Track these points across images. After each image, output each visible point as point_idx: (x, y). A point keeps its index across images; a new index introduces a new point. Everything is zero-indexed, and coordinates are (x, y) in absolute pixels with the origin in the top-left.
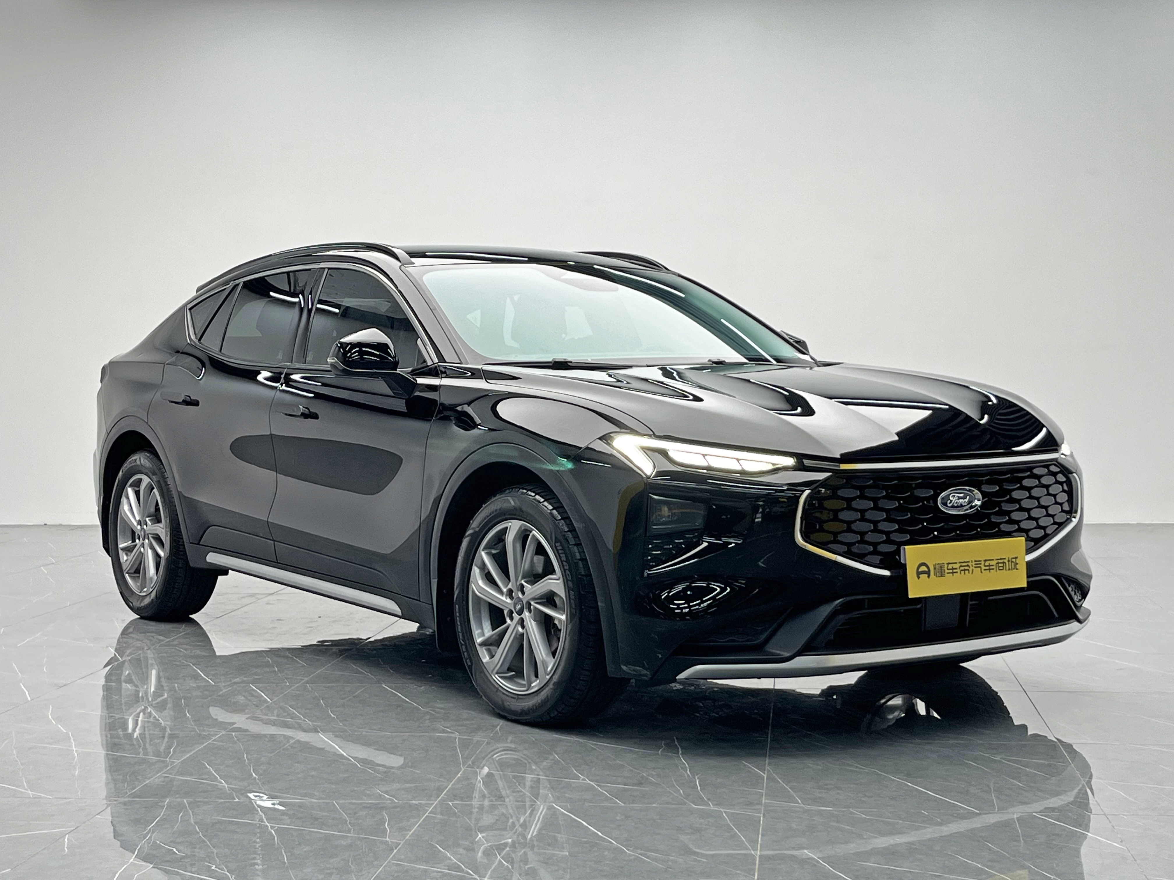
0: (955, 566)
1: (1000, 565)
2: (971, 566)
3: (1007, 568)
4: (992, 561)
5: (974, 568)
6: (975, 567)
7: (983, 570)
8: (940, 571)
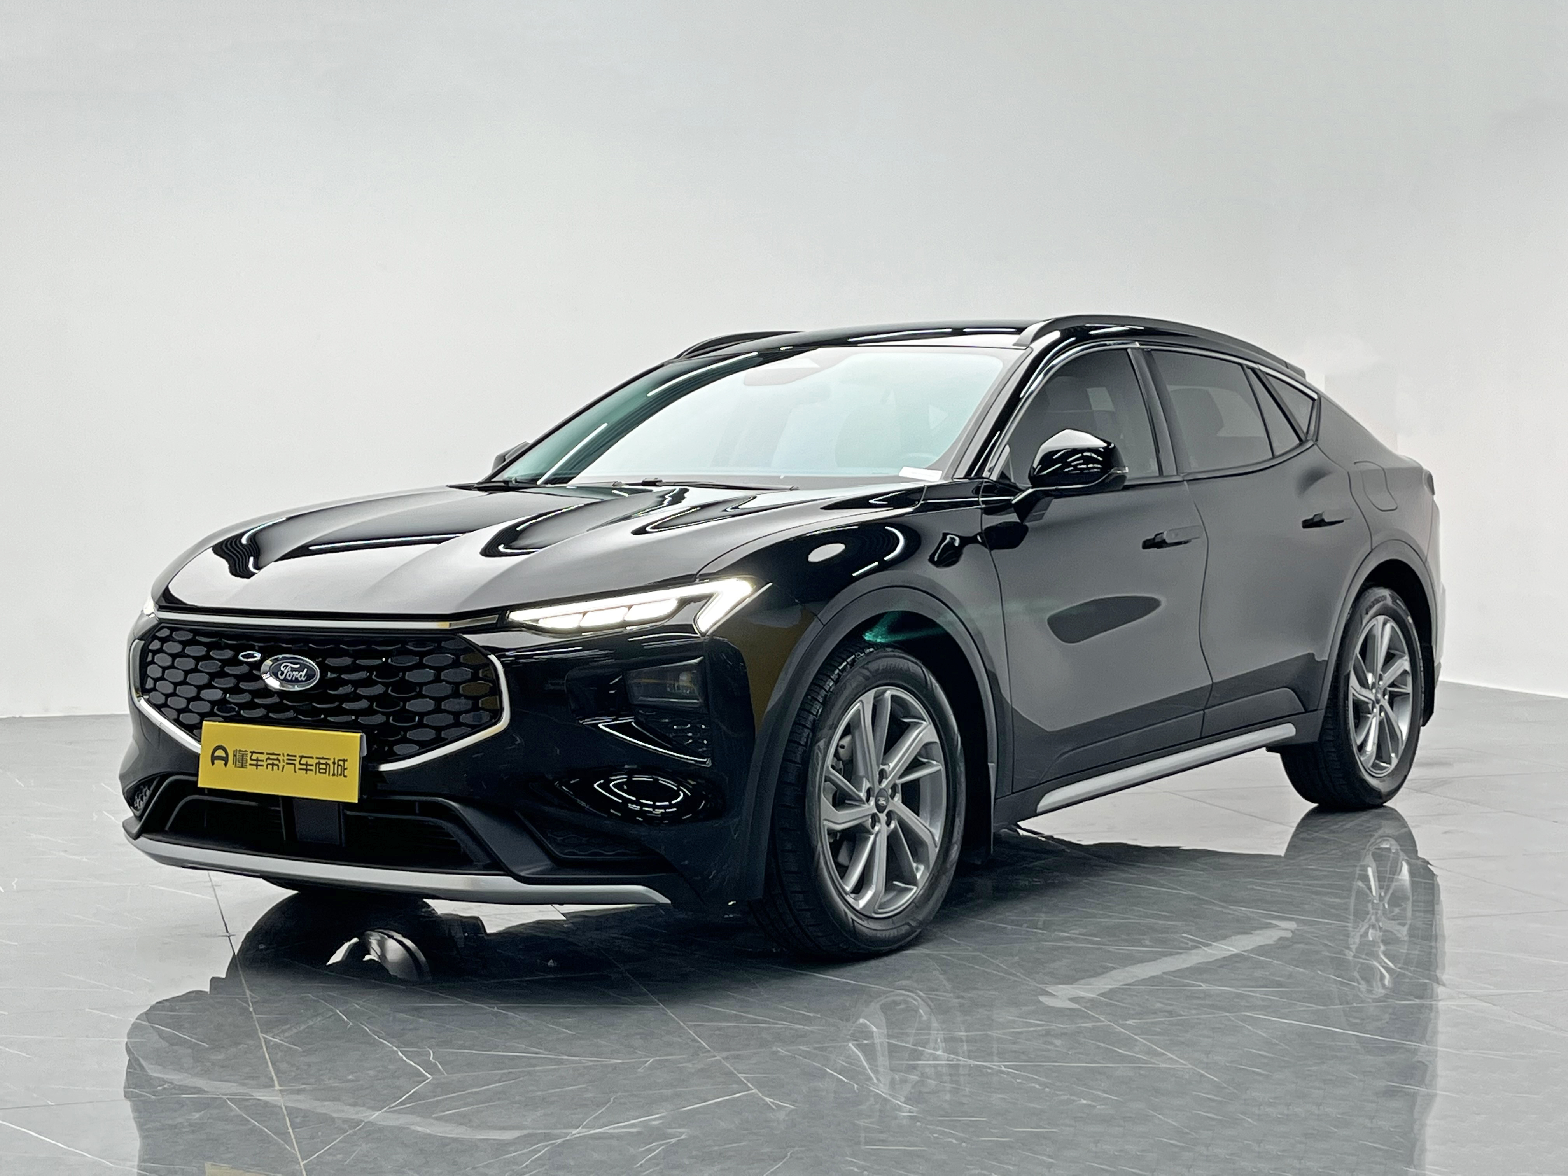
0: (261, 757)
1: (321, 766)
2: (281, 761)
3: (332, 773)
4: (311, 759)
5: (285, 764)
6: (288, 764)
7: (297, 769)
8: (241, 760)
